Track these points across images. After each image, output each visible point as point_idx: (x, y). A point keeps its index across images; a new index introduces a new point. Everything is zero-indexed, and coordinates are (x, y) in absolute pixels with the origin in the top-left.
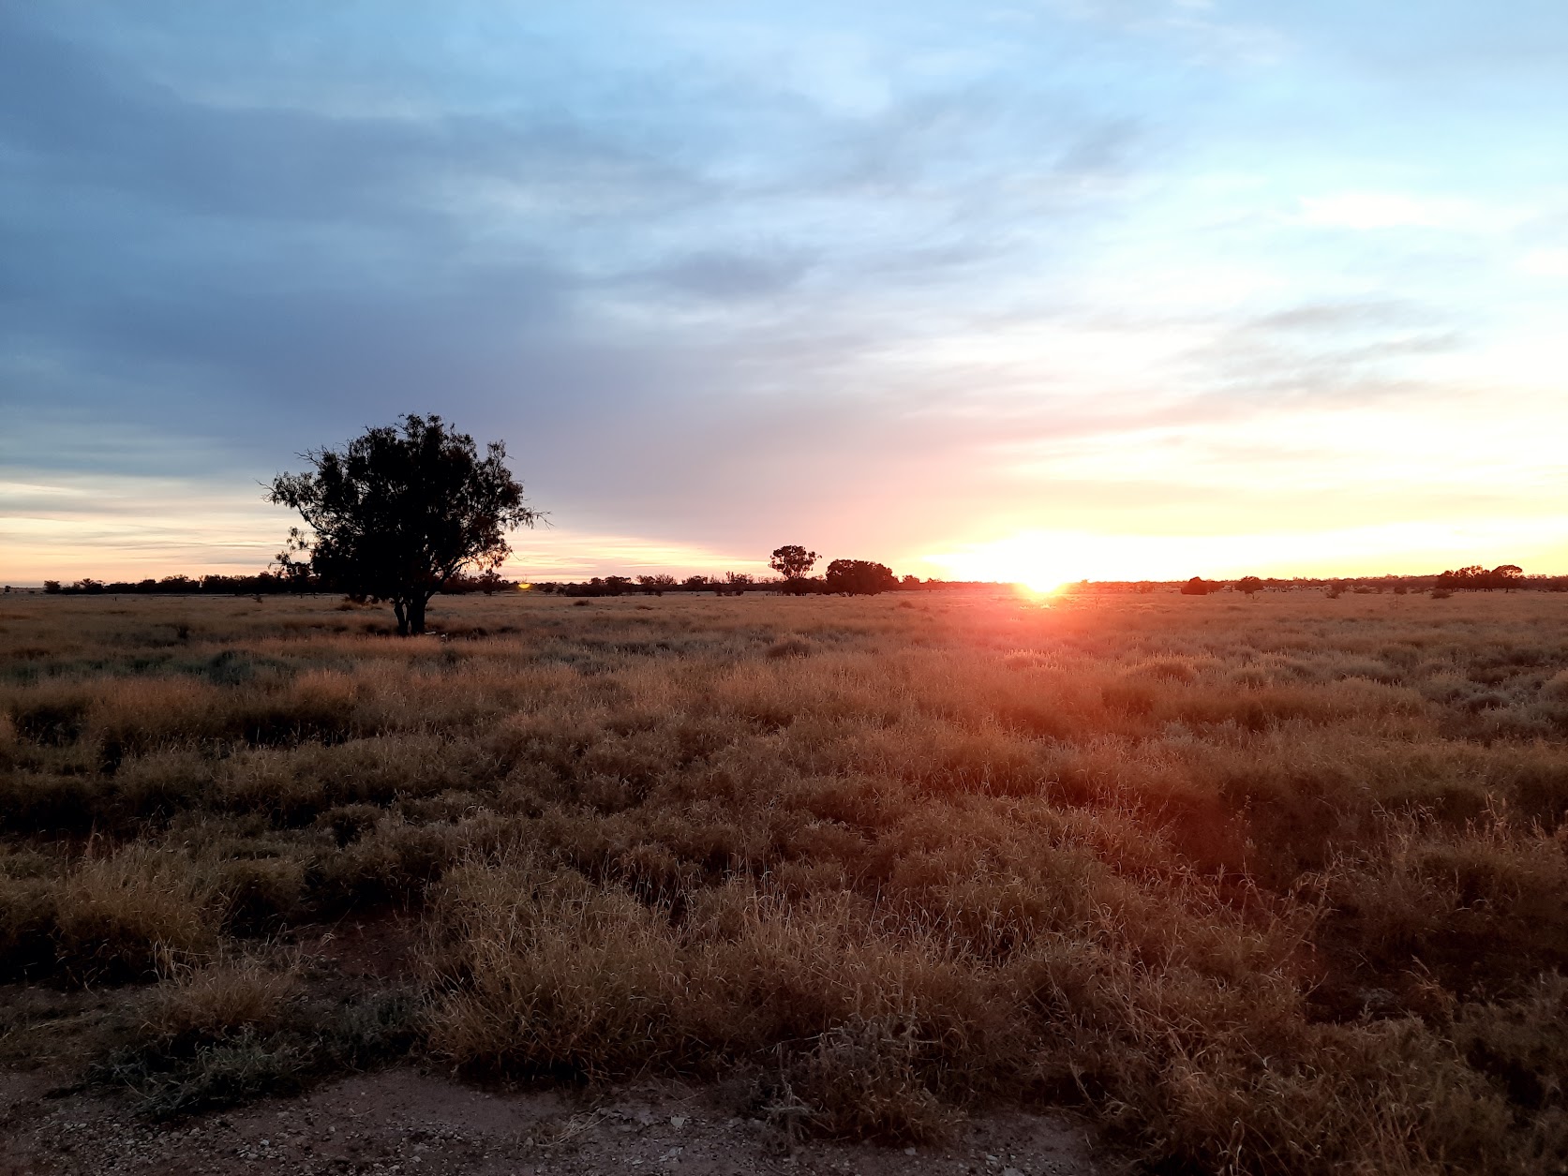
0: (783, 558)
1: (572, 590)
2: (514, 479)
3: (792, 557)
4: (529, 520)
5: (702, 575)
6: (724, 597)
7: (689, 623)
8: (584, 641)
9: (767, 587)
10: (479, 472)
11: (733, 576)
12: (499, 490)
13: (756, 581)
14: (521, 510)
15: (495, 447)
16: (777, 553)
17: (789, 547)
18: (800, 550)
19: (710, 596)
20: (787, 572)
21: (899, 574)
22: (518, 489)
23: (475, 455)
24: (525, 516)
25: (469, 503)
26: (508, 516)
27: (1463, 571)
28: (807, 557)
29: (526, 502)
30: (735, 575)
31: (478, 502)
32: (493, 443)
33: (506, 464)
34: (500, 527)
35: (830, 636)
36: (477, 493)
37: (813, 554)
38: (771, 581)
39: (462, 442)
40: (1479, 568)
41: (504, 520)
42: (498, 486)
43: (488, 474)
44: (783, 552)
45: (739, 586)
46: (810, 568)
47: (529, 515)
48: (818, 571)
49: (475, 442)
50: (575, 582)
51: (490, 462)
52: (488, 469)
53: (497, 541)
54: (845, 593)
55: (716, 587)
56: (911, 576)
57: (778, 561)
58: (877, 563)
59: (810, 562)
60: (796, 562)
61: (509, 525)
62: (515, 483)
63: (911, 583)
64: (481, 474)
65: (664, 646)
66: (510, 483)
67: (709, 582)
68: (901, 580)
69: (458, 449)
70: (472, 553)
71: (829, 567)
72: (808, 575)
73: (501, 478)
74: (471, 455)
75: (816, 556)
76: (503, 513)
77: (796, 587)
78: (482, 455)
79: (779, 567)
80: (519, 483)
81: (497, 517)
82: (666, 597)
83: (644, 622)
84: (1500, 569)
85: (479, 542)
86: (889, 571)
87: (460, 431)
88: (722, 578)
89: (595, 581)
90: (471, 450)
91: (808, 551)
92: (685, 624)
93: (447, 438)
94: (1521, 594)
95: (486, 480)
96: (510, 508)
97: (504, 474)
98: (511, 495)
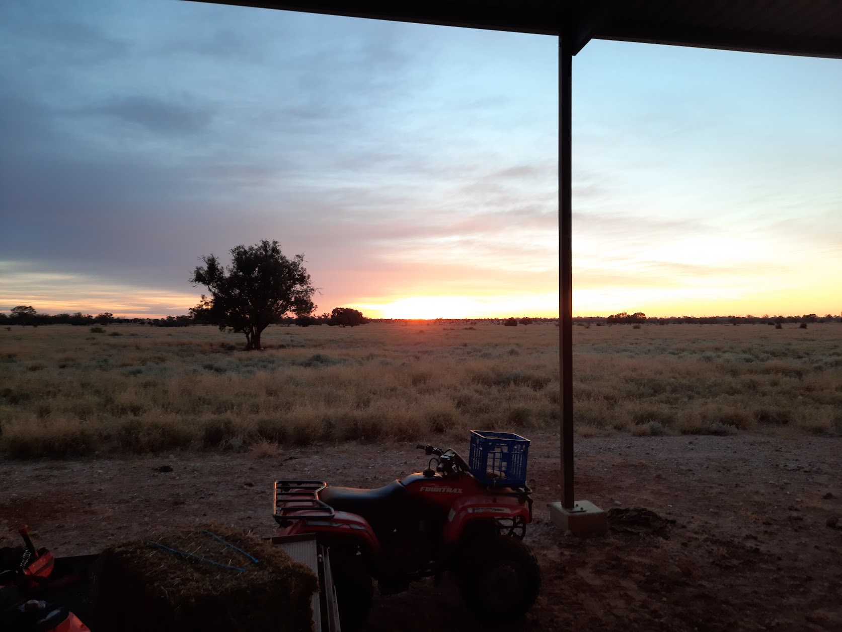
27: (619, 315)
33: (303, 265)
40: (625, 314)
41: (299, 292)
42: (298, 276)
43: (292, 269)
54: (341, 325)
76: (298, 288)
84: (636, 315)
96: (302, 286)
98: (303, 280)
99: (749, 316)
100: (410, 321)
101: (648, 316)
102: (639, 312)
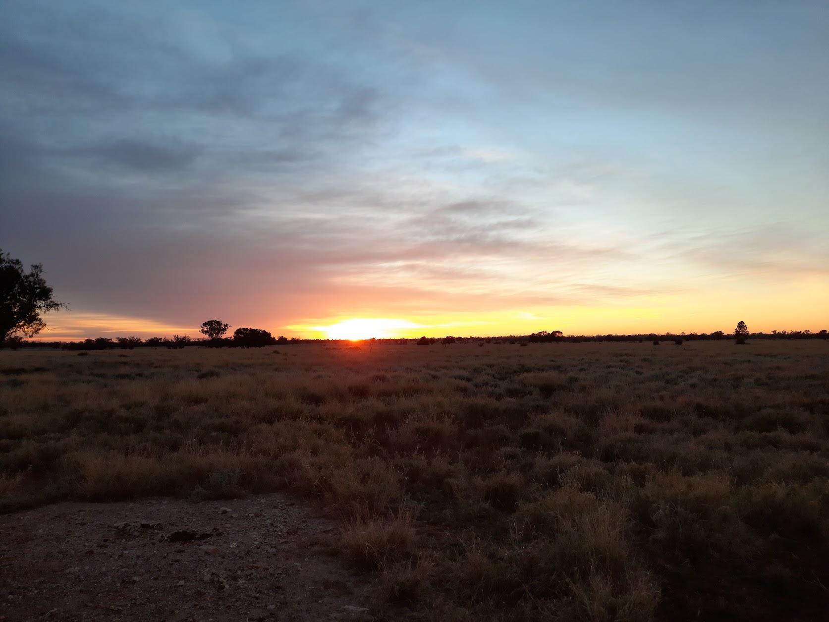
0: (208, 327)
1: (72, 346)
2: (48, 285)
3: (214, 327)
4: (56, 307)
5: (158, 337)
6: (172, 350)
7: (153, 363)
8: (92, 374)
9: (199, 343)
10: (25, 280)
11: (178, 337)
12: (38, 291)
13: (192, 340)
14: (52, 302)
15: (36, 267)
16: (205, 325)
17: (212, 321)
18: (219, 323)
19: (164, 349)
20: (211, 335)
21: (275, 335)
22: (50, 290)
23: (22, 271)
24: (54, 305)
25: (18, 297)
26: (43, 305)
27: (539, 333)
28: (223, 326)
29: (55, 297)
30: (179, 336)
31: (24, 297)
32: (35, 264)
33: (42, 276)
34: (38, 311)
35: (232, 368)
36: (23, 292)
37: (226, 325)
38: (201, 340)
39: (14, 263)
40: (546, 332)
41: (40, 307)
42: (37, 288)
43: (30, 282)
44: (209, 323)
45: (182, 343)
46: (225, 332)
47: (57, 305)
48: (229, 334)
49: (22, 263)
50: (74, 341)
51: (32, 275)
52: (31, 279)
53: (37, 319)
54: (245, 346)
55: (167, 344)
56: (282, 337)
57: (205, 329)
58: (263, 330)
59: (225, 330)
60: (216, 329)
61: (43, 310)
62: (48, 287)
63: (283, 340)
64: (27, 282)
65: (140, 375)
66: (45, 287)
67: (162, 341)
68: (277, 339)
69: (12, 268)
70: (21, 326)
71: (235, 333)
72: (224, 336)
73: (39, 284)
74: (20, 271)
75: (228, 326)
76: (39, 303)
77: (215, 343)
78: (27, 271)
79: (206, 332)
80: (50, 287)
81: (36, 305)
82: (136, 350)
83: (125, 363)
84: (554, 333)
85: (25, 320)
86: (270, 334)
87: (13, 257)
88: (171, 338)
89: (88, 341)
90: (20, 268)
91: (224, 323)
92: (151, 365)
93: (4, 260)
94: (561, 344)
95: (29, 285)
96: (44, 300)
97: (41, 282)
98: (45, 294)
99: (668, 333)
100: (340, 341)
101: (565, 334)
102: (557, 330)
